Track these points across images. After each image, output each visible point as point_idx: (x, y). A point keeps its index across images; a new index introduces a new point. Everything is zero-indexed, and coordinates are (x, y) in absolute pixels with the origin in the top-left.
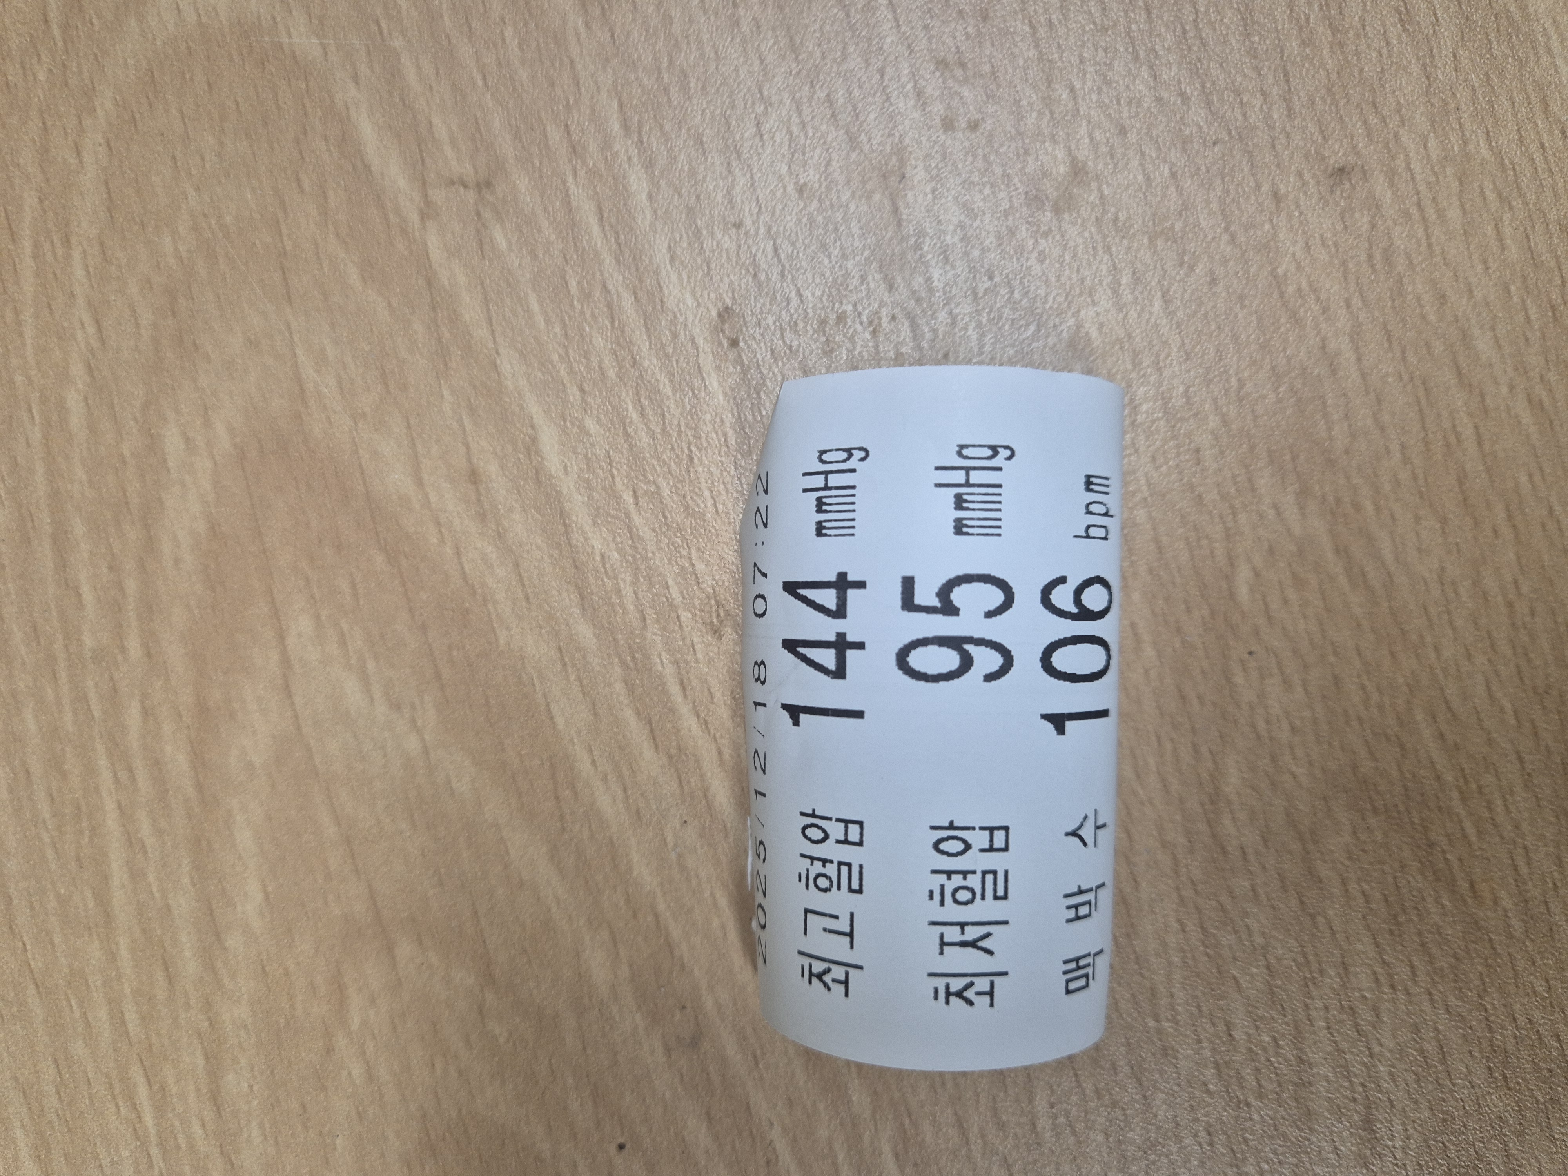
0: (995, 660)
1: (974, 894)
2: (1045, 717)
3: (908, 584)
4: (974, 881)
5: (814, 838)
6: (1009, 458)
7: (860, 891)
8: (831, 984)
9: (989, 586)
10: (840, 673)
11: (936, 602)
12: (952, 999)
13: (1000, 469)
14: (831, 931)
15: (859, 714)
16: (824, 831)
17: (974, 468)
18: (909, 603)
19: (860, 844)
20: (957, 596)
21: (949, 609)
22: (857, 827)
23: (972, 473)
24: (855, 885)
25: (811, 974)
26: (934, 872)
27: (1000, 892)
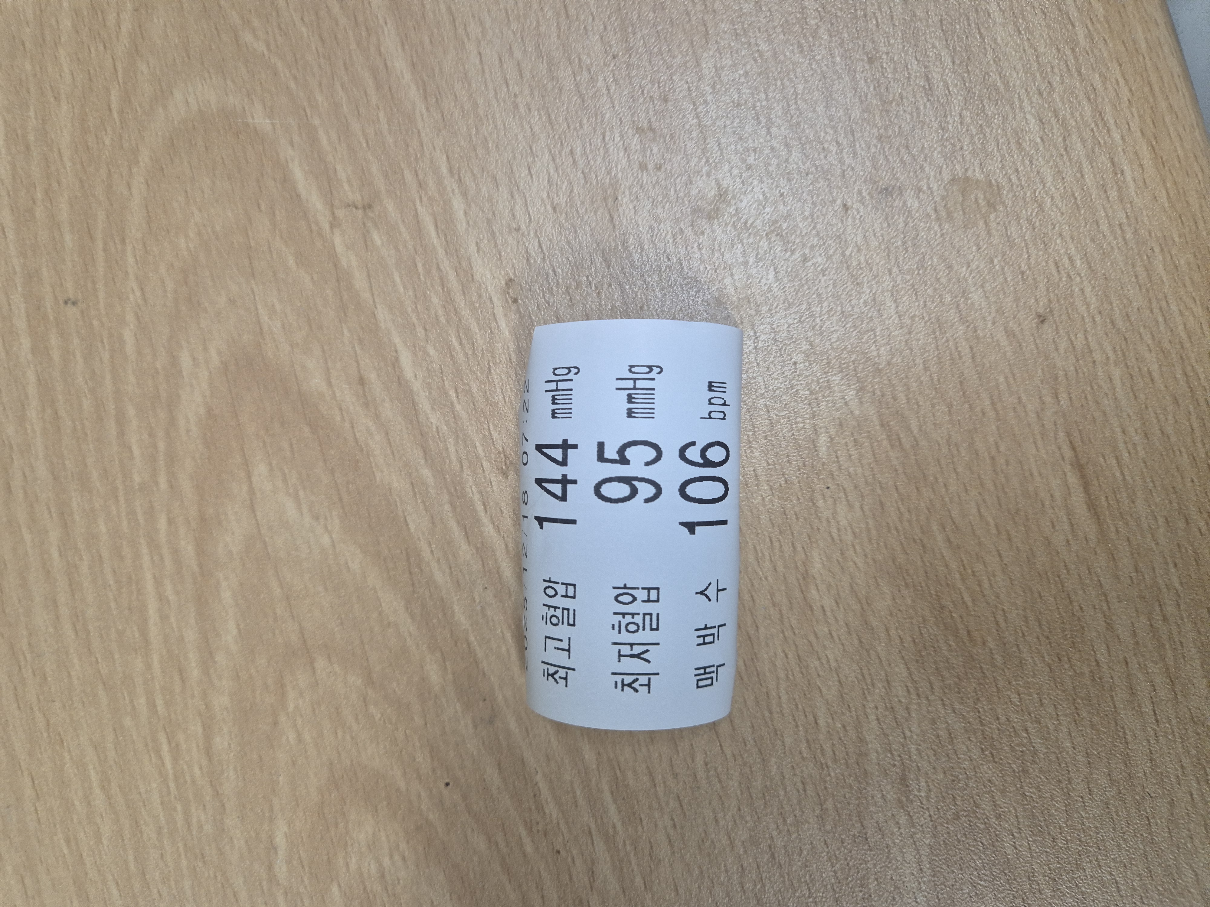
0: (652, 490)
1: (638, 627)
2: (682, 524)
3: (601, 446)
4: (638, 619)
5: (550, 594)
6: (659, 373)
7: (574, 625)
8: (559, 680)
9: (647, 447)
10: (563, 498)
11: (616, 457)
12: (626, 688)
13: (653, 379)
14: (558, 649)
15: (573, 522)
16: (555, 590)
17: (639, 379)
18: (601, 458)
19: (574, 597)
20: (629, 453)
21: (624, 460)
22: (572, 587)
23: (637, 382)
24: (571, 622)
25: (548, 675)
26: (615, 613)
27: (654, 626)
